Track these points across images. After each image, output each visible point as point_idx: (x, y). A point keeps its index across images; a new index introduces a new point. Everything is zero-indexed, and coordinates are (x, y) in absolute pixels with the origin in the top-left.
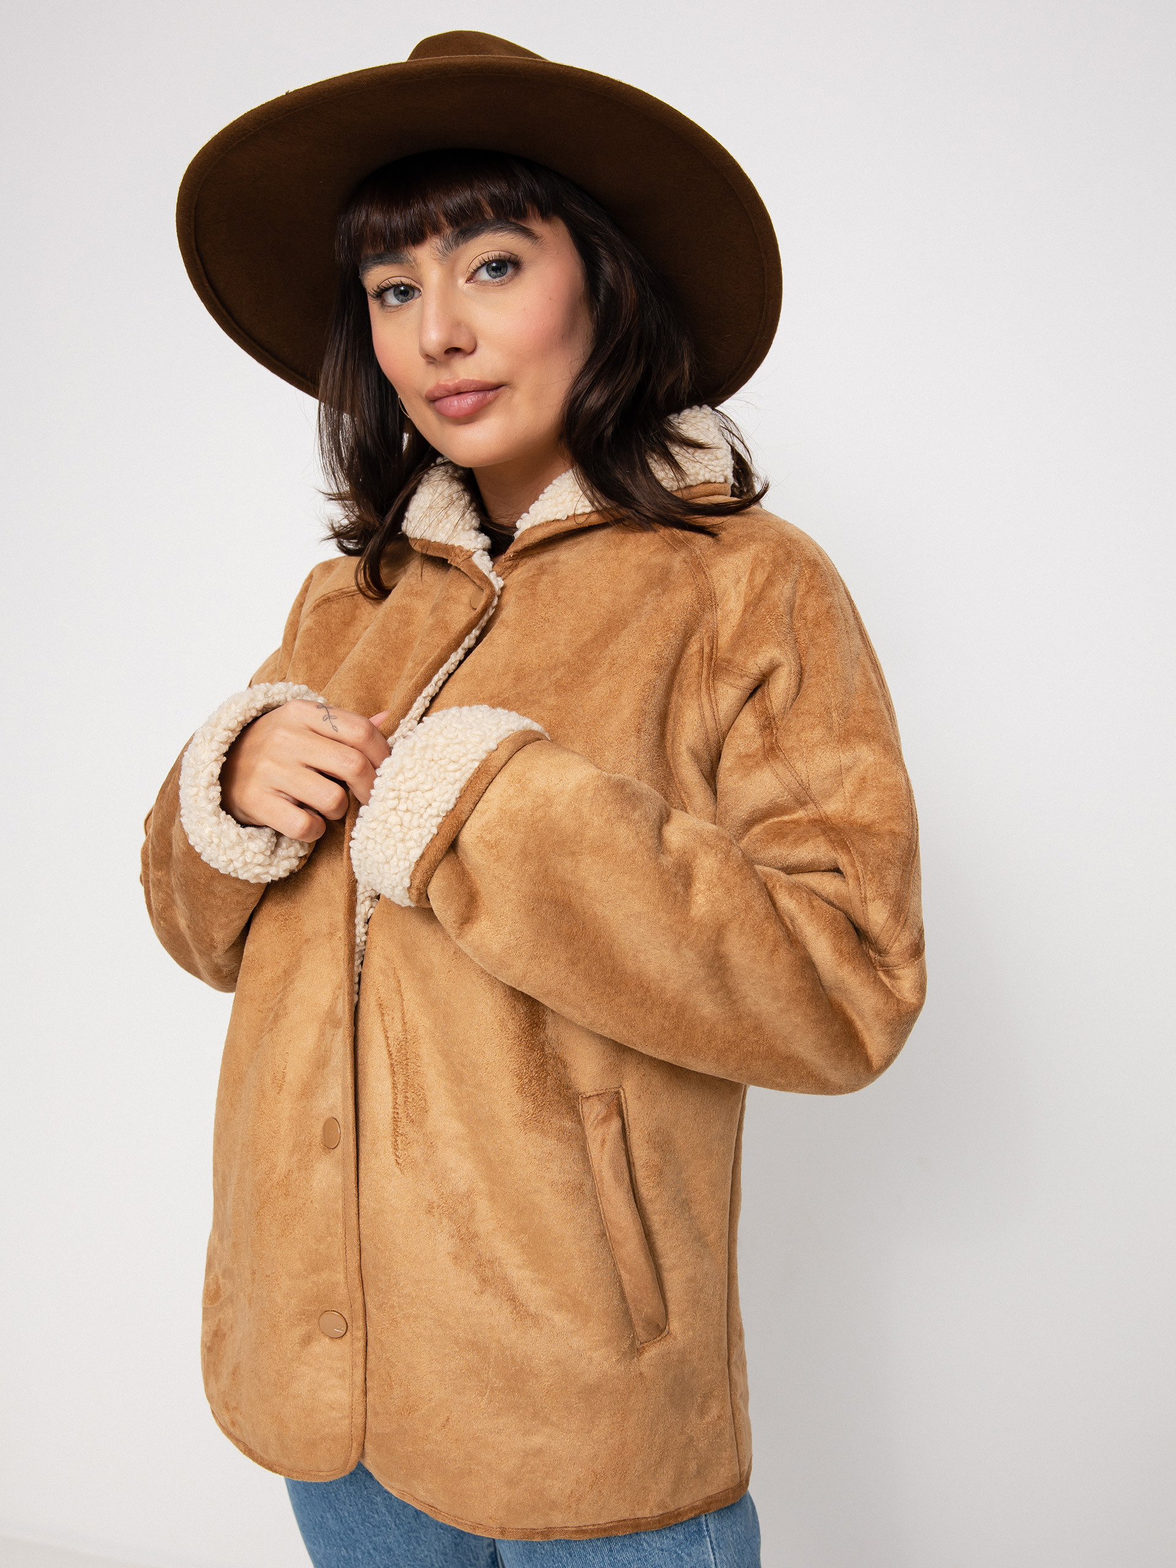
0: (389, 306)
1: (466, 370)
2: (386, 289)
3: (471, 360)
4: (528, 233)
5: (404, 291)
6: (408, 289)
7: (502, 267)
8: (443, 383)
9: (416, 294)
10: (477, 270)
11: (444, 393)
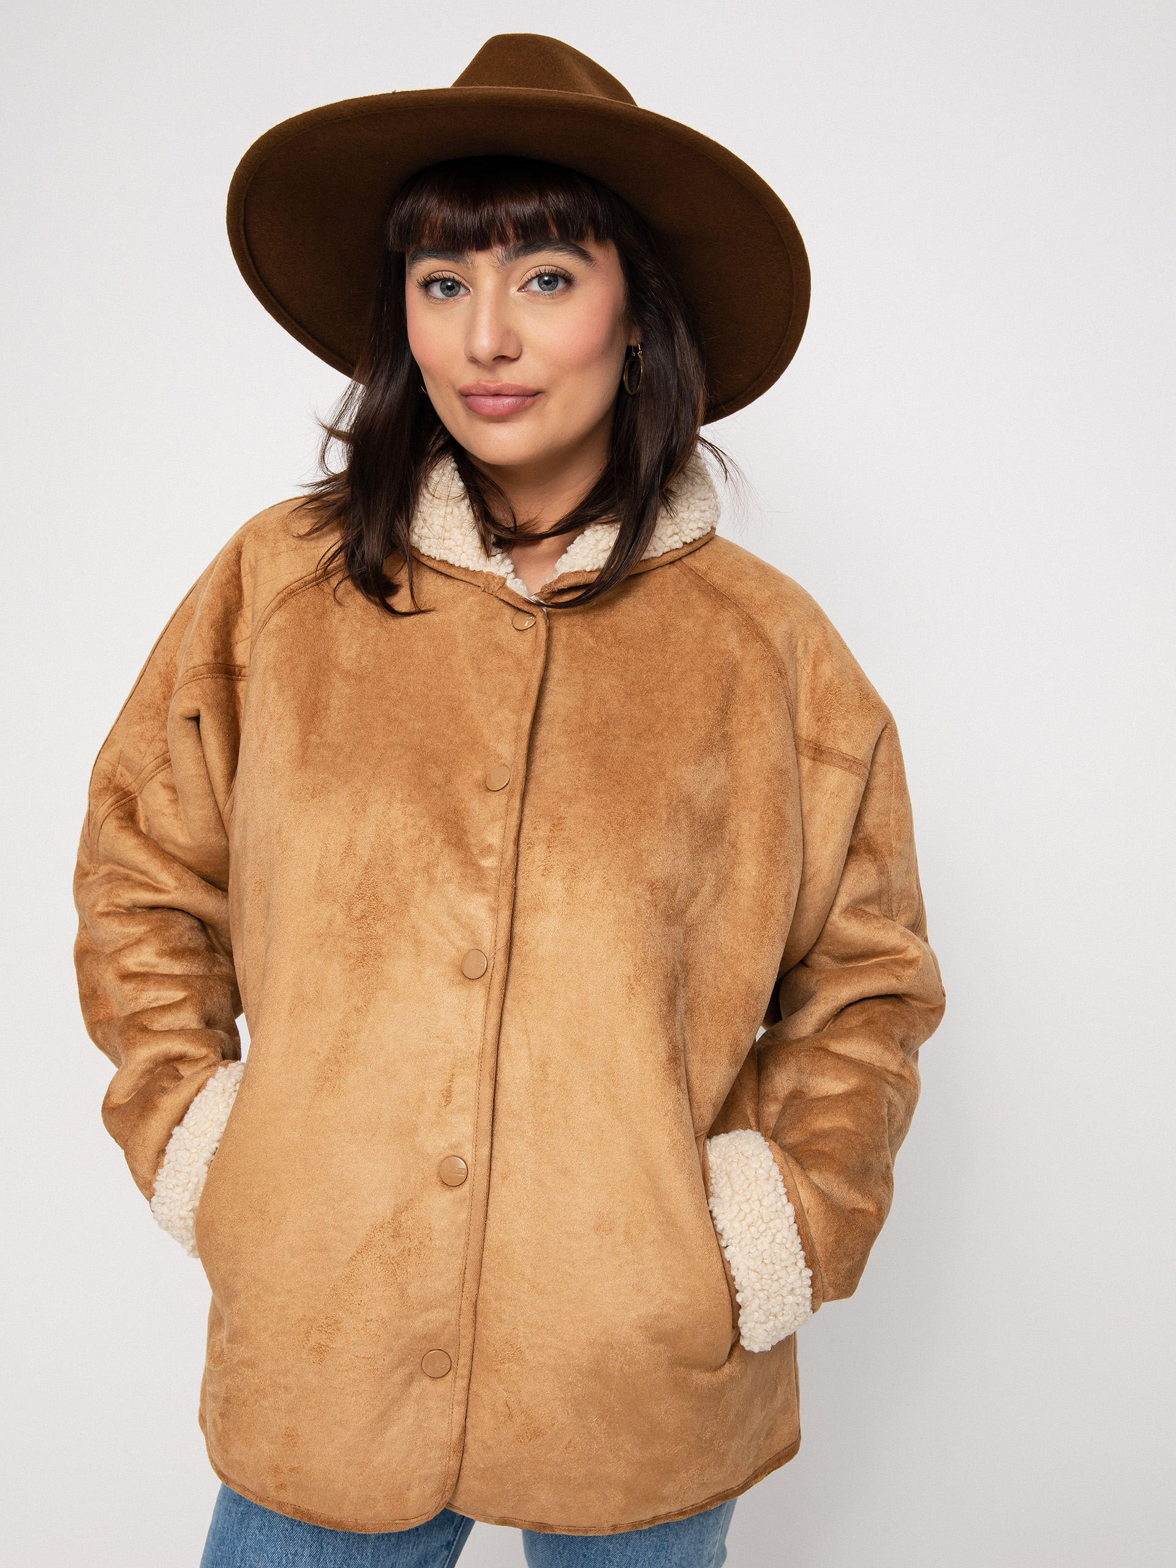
0: (435, 298)
1: (510, 376)
2: (434, 281)
3: (514, 365)
4: (584, 255)
5: (450, 286)
6: (455, 285)
7: (554, 281)
8: (484, 383)
9: (462, 291)
10: (530, 280)
11: (481, 392)
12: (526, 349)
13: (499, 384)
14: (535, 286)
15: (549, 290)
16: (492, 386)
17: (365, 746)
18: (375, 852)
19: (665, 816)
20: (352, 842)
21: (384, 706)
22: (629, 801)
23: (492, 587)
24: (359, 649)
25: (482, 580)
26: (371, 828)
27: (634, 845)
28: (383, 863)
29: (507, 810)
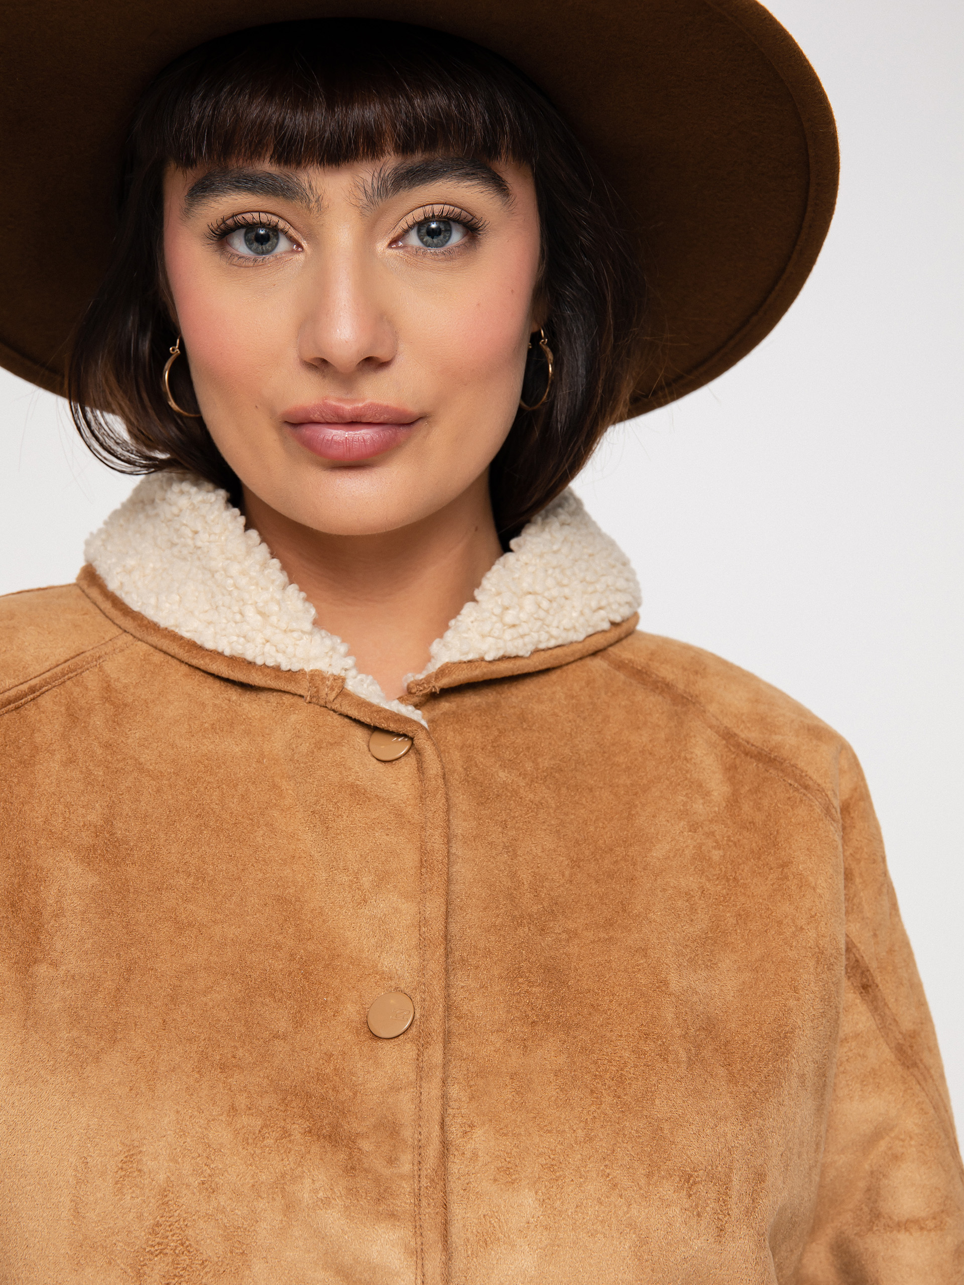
0: (234, 256)
1: (377, 390)
2: (238, 227)
3: (384, 377)
5: (262, 235)
6: (271, 234)
7: (446, 230)
8: (334, 403)
9: (283, 245)
10: (406, 232)
11: (329, 418)
12: (402, 347)
13: (360, 405)
14: (414, 240)
15: (436, 246)
16: (348, 408)
17: (143, 975)
18: (177, 1162)
19: (683, 1056)
20: (134, 1147)
21: (166, 903)
22: (621, 1036)
23: (324, 696)
24: (106, 811)
25: (306, 684)
26: (166, 1120)
27: (645, 1113)
28: (195, 1182)
29: (419, 1069)
